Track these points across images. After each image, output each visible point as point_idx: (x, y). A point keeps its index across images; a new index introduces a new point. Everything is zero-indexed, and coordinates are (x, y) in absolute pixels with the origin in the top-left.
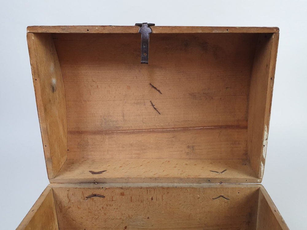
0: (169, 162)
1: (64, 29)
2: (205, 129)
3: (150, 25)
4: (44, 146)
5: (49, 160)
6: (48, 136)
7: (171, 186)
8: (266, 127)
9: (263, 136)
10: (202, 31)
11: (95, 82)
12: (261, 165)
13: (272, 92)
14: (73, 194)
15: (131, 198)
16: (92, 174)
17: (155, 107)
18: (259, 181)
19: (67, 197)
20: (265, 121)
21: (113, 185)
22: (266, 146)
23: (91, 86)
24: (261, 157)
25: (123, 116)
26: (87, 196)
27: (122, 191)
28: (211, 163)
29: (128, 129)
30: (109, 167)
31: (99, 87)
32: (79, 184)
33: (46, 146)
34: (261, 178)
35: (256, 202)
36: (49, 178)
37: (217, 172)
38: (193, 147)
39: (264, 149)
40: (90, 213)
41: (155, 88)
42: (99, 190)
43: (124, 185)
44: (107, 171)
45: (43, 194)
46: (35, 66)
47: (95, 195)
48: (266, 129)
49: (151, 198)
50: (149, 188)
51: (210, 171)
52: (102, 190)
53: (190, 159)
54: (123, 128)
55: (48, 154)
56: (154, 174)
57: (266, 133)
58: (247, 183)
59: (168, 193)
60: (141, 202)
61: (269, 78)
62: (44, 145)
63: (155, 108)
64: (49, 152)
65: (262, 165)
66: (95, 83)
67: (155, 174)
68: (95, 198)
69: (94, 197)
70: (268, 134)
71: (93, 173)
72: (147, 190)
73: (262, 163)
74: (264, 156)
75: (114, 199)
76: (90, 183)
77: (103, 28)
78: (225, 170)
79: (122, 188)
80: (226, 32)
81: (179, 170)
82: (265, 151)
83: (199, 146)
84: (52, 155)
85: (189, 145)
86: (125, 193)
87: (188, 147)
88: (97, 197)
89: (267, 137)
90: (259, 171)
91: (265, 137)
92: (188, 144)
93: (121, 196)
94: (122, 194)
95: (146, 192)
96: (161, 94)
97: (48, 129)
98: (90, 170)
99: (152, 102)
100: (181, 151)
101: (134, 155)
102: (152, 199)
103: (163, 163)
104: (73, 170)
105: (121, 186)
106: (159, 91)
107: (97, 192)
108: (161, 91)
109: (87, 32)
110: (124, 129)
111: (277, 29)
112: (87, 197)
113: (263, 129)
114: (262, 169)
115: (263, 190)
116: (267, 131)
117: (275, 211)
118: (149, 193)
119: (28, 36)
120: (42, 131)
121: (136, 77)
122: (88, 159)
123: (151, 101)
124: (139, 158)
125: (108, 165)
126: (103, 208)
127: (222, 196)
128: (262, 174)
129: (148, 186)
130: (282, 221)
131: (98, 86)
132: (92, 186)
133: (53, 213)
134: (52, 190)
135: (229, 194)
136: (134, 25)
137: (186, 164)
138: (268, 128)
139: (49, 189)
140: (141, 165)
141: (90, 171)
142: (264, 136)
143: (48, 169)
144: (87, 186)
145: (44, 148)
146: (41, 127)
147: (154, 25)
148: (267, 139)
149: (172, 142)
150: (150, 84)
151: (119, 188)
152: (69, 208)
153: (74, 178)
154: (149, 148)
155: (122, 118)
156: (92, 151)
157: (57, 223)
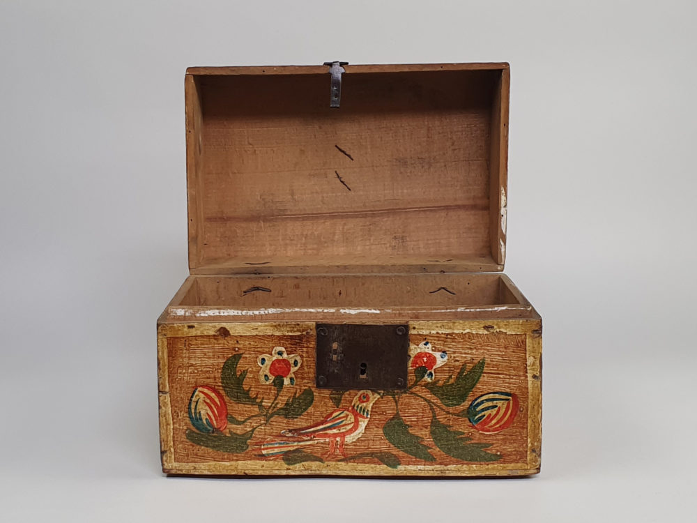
1: (234, 71)
2: (422, 210)
3: (342, 64)
5: (194, 240)
6: (196, 206)
8: (503, 189)
9: (499, 202)
10: (410, 69)
11: (251, 144)
12: (500, 244)
13: (507, 141)
14: (225, 288)
15: (310, 292)
16: (250, 265)
17: (342, 180)
18: (499, 268)
20: (501, 181)
21: (283, 275)
22: (505, 216)
23: (246, 151)
24: (499, 231)
25: (292, 194)
26: (245, 290)
27: (296, 282)
28: (430, 257)
29: (298, 213)
31: (257, 152)
32: (233, 275)
34: (502, 263)
37: (437, 261)
38: (402, 237)
39: (502, 220)
41: (343, 152)
42: (264, 280)
43: (299, 275)
44: (272, 263)
46: (191, 115)
47: (257, 289)
48: (503, 192)
49: (338, 292)
50: (336, 277)
52: (267, 281)
54: (291, 211)
55: (193, 232)
57: (503, 198)
58: (482, 271)
59: (363, 284)
60: (324, 298)
61: (502, 125)
62: (190, 219)
63: (342, 182)
64: (195, 229)
65: (502, 243)
66: (251, 146)
68: (257, 293)
69: (256, 291)
70: (507, 198)
71: (252, 264)
72: (333, 281)
73: (501, 241)
74: (504, 231)
75: (284, 294)
76: (249, 273)
77: (283, 68)
78: (450, 260)
79: (296, 278)
80: (440, 69)
82: (505, 224)
86: (301, 285)
87: (395, 238)
88: (260, 291)
89: (506, 203)
90: (498, 253)
91: (503, 203)
92: (395, 233)
93: (294, 290)
94: (297, 287)
95: (332, 283)
96: (352, 159)
98: (246, 262)
99: (338, 172)
100: (384, 244)
102: (340, 294)
105: (295, 275)
106: (349, 156)
107: (260, 284)
108: (352, 157)
109: (262, 73)
110: (293, 213)
111: (507, 64)
112: (245, 292)
113: (499, 192)
114: (503, 250)
115: (506, 279)
116: (504, 194)
118: (335, 284)
119: (186, 79)
120: (189, 199)
121: (315, 136)
123: (336, 172)
127: (443, 288)
128: (503, 258)
131: (255, 151)
132: (252, 276)
134: (196, 281)
135: (454, 285)
136: (322, 64)
138: (506, 190)
142: (502, 201)
143: (190, 253)
144: (245, 276)
145: (188, 223)
146: (188, 193)
147: (347, 63)
148: (505, 206)
149: (369, 231)
150: (336, 146)
151: (293, 277)
155: (290, 197)
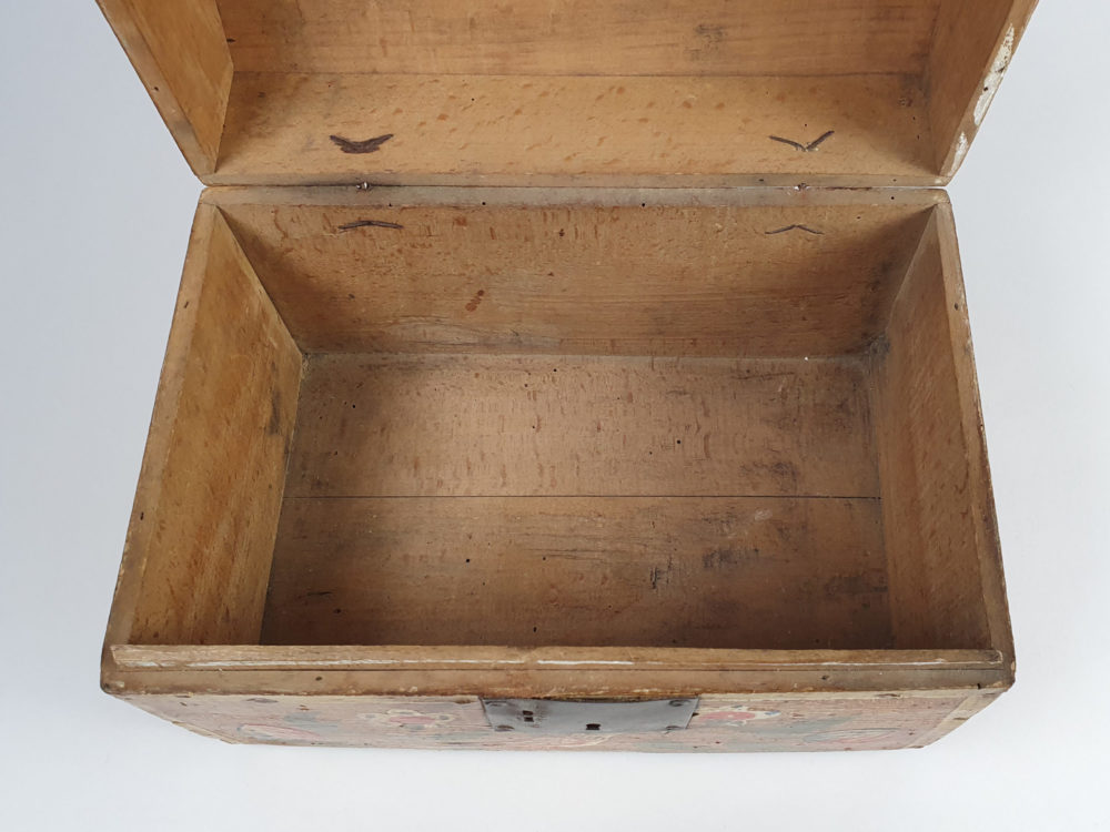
0: (621, 90)
4: (152, 90)
5: (182, 127)
6: (154, 57)
7: (627, 199)
8: (1011, 32)
9: (990, 60)
12: (958, 142)
14: (292, 220)
15: (491, 230)
16: (342, 153)
18: (938, 181)
19: (274, 227)
20: (1014, 12)
21: (425, 194)
22: (991, 91)
24: (967, 114)
26: (340, 224)
27: (457, 214)
28: (781, 98)
30: (399, 116)
32: (305, 188)
33: (156, 89)
34: (949, 175)
35: (913, 241)
36: (195, 174)
37: (796, 145)
38: (719, 30)
39: (981, 98)
40: (359, 263)
42: (381, 210)
43: (463, 196)
44: (396, 139)
45: (196, 237)
47: (369, 223)
48: (1010, 39)
49: (557, 231)
50: (552, 207)
51: (772, 138)
52: (388, 211)
53: (702, 75)
55: (173, 111)
56: (565, 156)
57: (1003, 51)
59: (615, 220)
60: (526, 240)
62: (152, 87)
64: (175, 103)
65: (963, 141)
67: (568, 158)
68: (369, 230)
69: (366, 227)
70: (1012, 54)
71: (349, 147)
72: (545, 215)
73: (962, 137)
74: (977, 120)
75: (434, 233)
76: (340, 185)
78: (829, 133)
79: (456, 207)
81: (657, 134)
82: (986, 105)
83: (743, 26)
84: (186, 110)
85: (702, 21)
86: (469, 219)
87: (701, 30)
88: (377, 227)
89: (1007, 64)
90: (945, 156)
91: (998, 63)
92: (702, 18)
93: (455, 227)
94: (461, 222)
95: (542, 218)
97: (147, 32)
98: (334, 132)
100: (672, 45)
101: (485, 61)
102: (562, 234)
103: (600, 97)
104: (270, 130)
105: (453, 201)
107: (374, 215)
112: (342, 227)
113: (998, 35)
114: (960, 152)
115: (943, 217)
116: (1010, 44)
117: (956, 307)
118: (549, 220)
120: (125, 45)
122: (314, 73)
124: (504, 72)
125: (393, 108)
126: (400, 251)
127: (800, 226)
128: (954, 165)
129: (545, 203)
130: (964, 346)
132: (351, 196)
133: (241, 272)
134: (222, 213)
135: (825, 220)
137: (687, 105)
138: (1018, 35)
139: (207, 212)
140: (518, 112)
141: (332, 138)
142: (994, 59)
143: (186, 152)
144: (334, 198)
145: (151, 95)
146: (118, 32)
148: (1002, 70)
149: (635, 11)
151: (449, 206)
152: (289, 250)
153: (284, 171)
154: (543, 34)
156: (322, 44)
157: (259, 288)
